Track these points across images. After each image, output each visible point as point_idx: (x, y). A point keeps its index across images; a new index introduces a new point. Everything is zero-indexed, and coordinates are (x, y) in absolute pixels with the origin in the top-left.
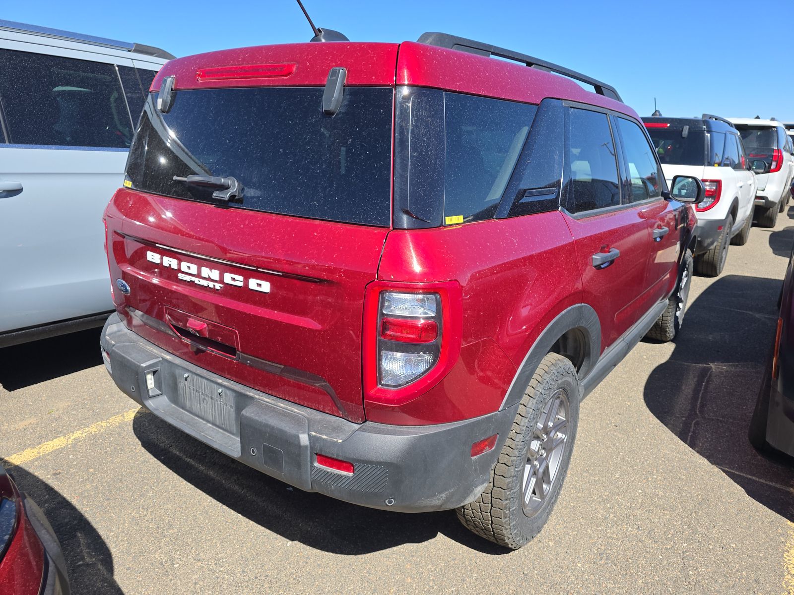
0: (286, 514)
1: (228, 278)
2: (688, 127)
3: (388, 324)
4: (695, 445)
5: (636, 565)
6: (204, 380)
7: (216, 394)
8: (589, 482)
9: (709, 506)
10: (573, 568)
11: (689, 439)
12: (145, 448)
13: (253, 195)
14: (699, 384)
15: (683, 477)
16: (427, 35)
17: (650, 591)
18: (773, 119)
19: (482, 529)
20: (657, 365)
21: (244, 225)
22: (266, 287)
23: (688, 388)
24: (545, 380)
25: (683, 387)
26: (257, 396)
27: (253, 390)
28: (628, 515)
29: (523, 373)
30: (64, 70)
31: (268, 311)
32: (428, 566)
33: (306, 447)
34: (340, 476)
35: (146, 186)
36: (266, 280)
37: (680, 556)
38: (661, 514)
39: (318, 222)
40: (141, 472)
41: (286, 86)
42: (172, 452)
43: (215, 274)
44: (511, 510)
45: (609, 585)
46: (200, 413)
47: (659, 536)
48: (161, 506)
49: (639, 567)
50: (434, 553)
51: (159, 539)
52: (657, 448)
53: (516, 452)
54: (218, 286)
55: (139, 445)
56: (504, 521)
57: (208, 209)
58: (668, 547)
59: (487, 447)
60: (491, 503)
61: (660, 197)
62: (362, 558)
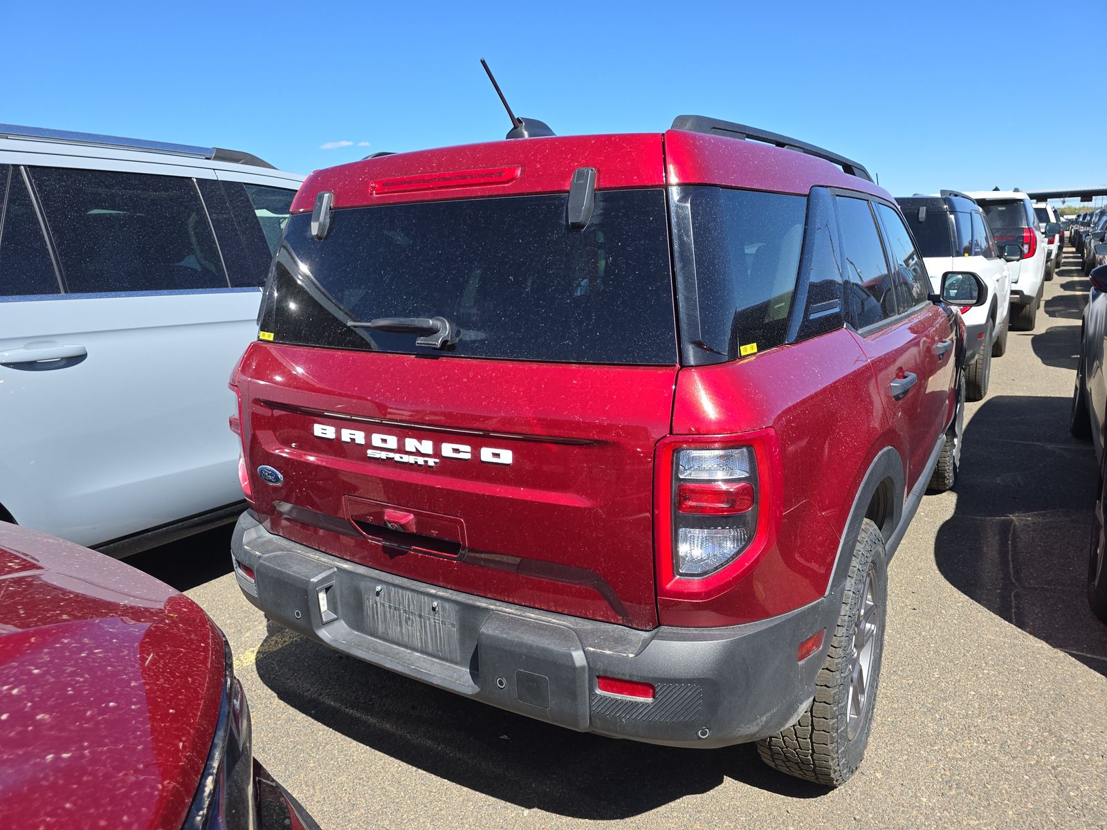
0: (509, 773)
1: (447, 450)
2: (925, 208)
3: (687, 491)
4: (1024, 624)
5: (998, 792)
6: (408, 592)
7: (427, 609)
8: (902, 688)
9: (1067, 703)
10: (917, 804)
11: (1013, 617)
12: (284, 701)
13: (473, 338)
14: (1003, 544)
15: (1022, 668)
16: (681, 120)
17: (1027, 824)
18: (1016, 190)
19: (797, 763)
20: (941, 523)
21: (468, 377)
22: (506, 457)
23: (991, 548)
24: (859, 551)
25: (985, 549)
26: (492, 607)
27: (484, 600)
28: (967, 726)
29: (847, 543)
30: (129, 189)
31: (510, 488)
32: (724, 822)
33: (583, 668)
34: (637, 704)
35: (301, 337)
36: (507, 448)
37: (1051, 773)
38: (1010, 720)
39: (574, 367)
40: (288, 735)
41: (509, 195)
42: (324, 703)
43: (427, 446)
44: (839, 731)
45: (972, 822)
46: (400, 638)
47: (1016, 749)
48: (331, 780)
49: (1002, 794)
50: (727, 804)
51: (343, 826)
52: (977, 633)
53: (840, 651)
54: (431, 462)
55: (274, 697)
56: (831, 748)
57: (408, 361)
58: (1032, 763)
59: (814, 647)
60: (812, 725)
61: (928, 302)
62: (632, 822)
